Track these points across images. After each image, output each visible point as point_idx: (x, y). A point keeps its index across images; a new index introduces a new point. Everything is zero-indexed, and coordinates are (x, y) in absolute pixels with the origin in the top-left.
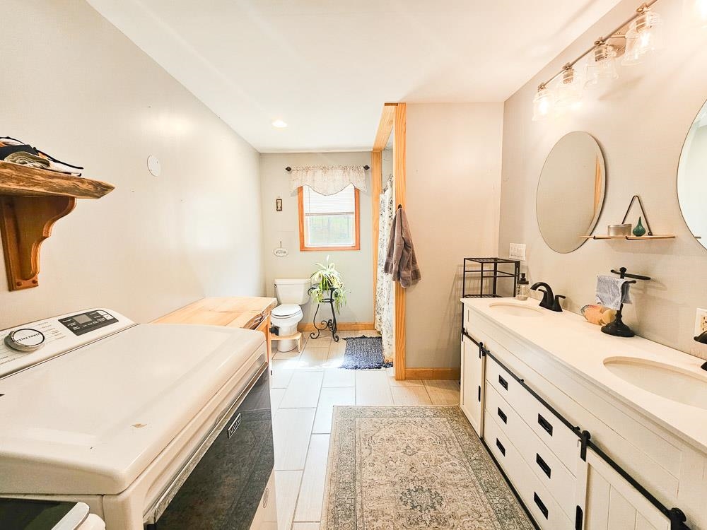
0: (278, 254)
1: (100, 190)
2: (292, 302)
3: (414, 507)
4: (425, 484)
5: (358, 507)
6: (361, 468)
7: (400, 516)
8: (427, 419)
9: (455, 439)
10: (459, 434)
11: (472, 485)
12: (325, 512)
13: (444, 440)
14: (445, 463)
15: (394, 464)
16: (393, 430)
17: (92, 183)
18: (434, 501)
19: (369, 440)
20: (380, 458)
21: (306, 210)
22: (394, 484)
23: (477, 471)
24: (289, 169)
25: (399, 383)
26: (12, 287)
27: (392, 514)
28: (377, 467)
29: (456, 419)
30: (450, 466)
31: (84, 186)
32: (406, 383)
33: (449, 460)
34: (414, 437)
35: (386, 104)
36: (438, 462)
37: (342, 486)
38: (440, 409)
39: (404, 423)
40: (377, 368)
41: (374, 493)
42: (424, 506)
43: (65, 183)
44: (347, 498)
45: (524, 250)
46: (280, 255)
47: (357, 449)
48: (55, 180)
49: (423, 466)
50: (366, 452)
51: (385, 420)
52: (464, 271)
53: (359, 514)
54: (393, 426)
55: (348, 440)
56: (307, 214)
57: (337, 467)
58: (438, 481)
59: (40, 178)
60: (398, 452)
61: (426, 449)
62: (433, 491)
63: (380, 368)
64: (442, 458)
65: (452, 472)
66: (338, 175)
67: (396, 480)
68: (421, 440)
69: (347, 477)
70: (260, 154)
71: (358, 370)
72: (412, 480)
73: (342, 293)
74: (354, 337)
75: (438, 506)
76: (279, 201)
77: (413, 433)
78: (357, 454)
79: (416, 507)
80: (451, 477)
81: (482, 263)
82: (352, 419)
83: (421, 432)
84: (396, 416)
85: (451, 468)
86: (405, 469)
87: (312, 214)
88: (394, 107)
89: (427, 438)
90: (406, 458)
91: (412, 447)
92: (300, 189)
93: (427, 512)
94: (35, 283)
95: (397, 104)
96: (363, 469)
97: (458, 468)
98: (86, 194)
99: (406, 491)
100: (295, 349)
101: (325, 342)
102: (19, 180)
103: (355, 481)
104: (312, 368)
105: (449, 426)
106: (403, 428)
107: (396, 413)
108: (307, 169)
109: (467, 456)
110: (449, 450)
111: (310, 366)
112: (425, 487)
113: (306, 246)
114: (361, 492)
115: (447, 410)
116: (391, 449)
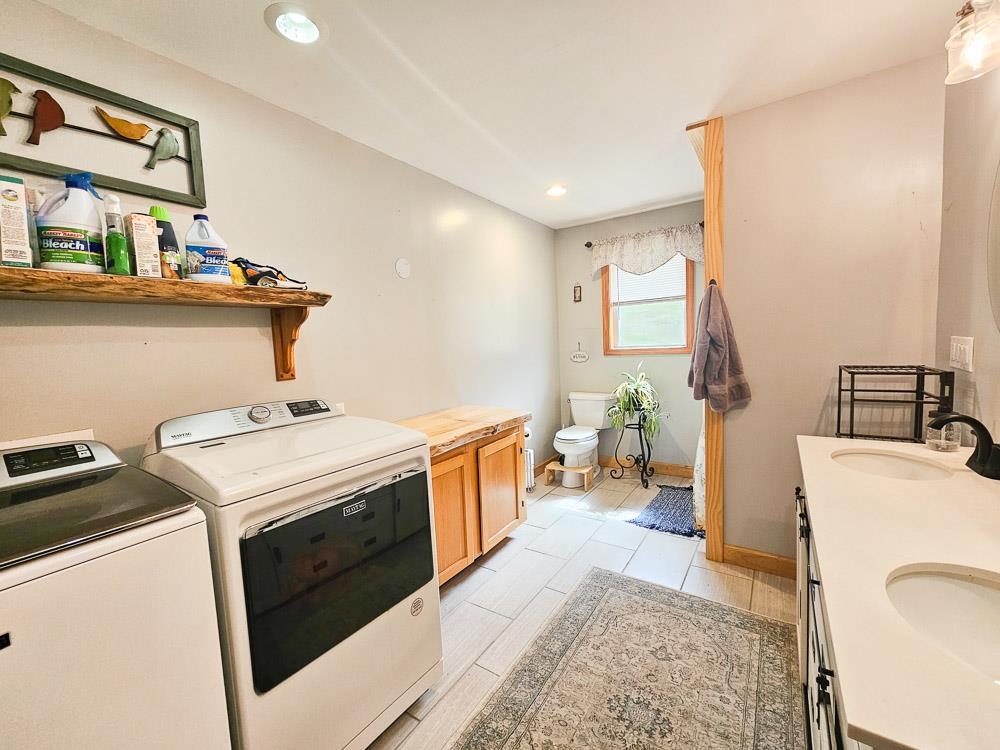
0: (575, 359)
1: (322, 299)
2: (586, 425)
3: (620, 718)
4: (657, 702)
5: (549, 682)
6: (579, 645)
7: (595, 718)
8: (723, 625)
9: (754, 670)
10: (767, 665)
11: (738, 739)
12: (509, 670)
13: (733, 663)
14: (711, 692)
15: (628, 660)
16: (653, 620)
17: (312, 294)
18: (657, 727)
19: (612, 617)
20: (611, 645)
21: (613, 298)
22: (611, 680)
23: (761, 727)
24: (589, 245)
25: (709, 564)
26: (279, 378)
27: (586, 711)
28: (602, 652)
29: (781, 644)
30: (718, 699)
31: (307, 297)
32: (723, 568)
33: (721, 691)
34: (683, 640)
35: (688, 128)
36: (698, 684)
37: (545, 653)
38: (757, 620)
39: (678, 617)
40: (685, 535)
41: (578, 678)
42: (636, 725)
43: (292, 296)
44: (542, 669)
45: (969, 349)
46: (579, 360)
47: (589, 623)
48: (284, 295)
49: (670, 679)
50: (598, 630)
51: (651, 604)
52: (840, 390)
53: (545, 689)
54: (658, 614)
55: (582, 609)
56: (615, 304)
57: (551, 632)
58: (682, 708)
59: (273, 295)
60: (644, 648)
61: (690, 662)
62: (663, 716)
63: (692, 536)
64: (711, 683)
65: (713, 707)
66: (658, 242)
67: (618, 678)
68: (691, 648)
69: (556, 646)
70: (555, 230)
71: (654, 531)
72: (640, 688)
73: (653, 416)
74: (676, 486)
75: (657, 735)
76: (578, 289)
77: (686, 635)
78: (585, 628)
79: (624, 720)
80: (708, 713)
81: (853, 374)
82: (605, 587)
83: (699, 638)
84: (671, 604)
85: (717, 702)
86: (639, 672)
87: (622, 303)
88: (702, 128)
89: (703, 649)
90: (651, 661)
91: (669, 650)
92: (605, 270)
93: (636, 733)
94: (293, 377)
95: (706, 123)
96: (582, 648)
97: (728, 708)
98: (311, 303)
99: (623, 697)
100: (582, 487)
101: (629, 486)
102: (261, 298)
103: (562, 655)
104: (592, 514)
105: (757, 648)
106: (672, 623)
107: (676, 601)
108: (613, 242)
109: (760, 700)
110: (732, 679)
111: (589, 510)
112: (655, 704)
113: (612, 348)
114: (563, 670)
115: (773, 625)
116: (637, 640)
